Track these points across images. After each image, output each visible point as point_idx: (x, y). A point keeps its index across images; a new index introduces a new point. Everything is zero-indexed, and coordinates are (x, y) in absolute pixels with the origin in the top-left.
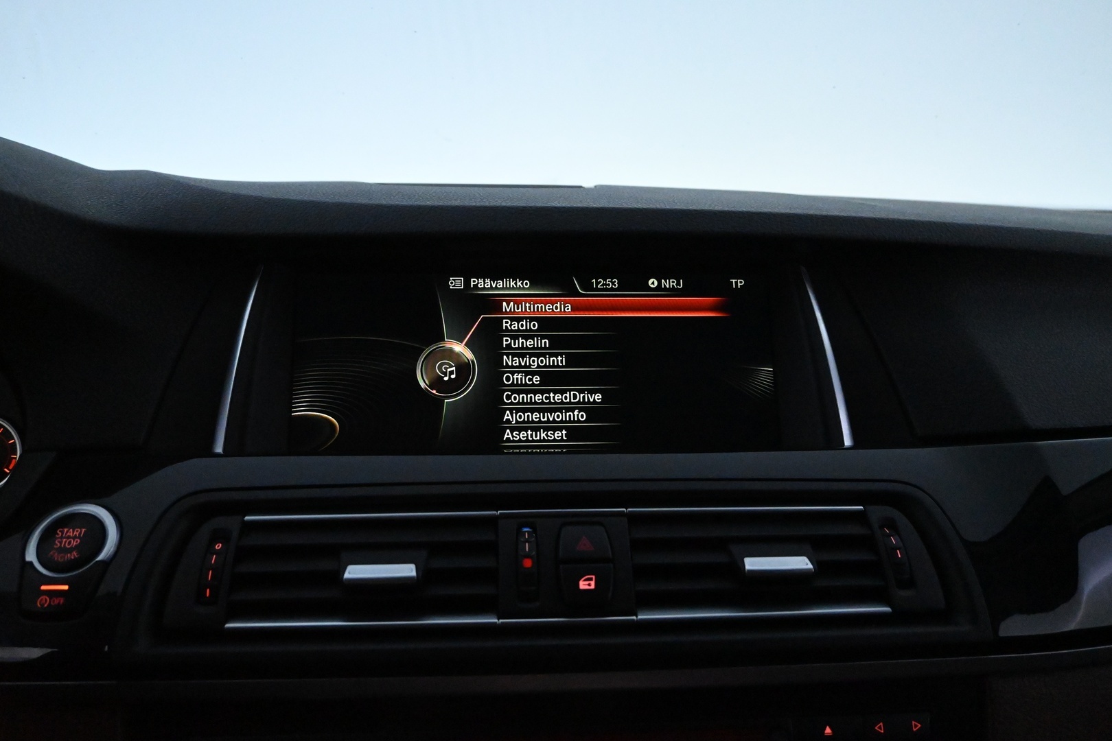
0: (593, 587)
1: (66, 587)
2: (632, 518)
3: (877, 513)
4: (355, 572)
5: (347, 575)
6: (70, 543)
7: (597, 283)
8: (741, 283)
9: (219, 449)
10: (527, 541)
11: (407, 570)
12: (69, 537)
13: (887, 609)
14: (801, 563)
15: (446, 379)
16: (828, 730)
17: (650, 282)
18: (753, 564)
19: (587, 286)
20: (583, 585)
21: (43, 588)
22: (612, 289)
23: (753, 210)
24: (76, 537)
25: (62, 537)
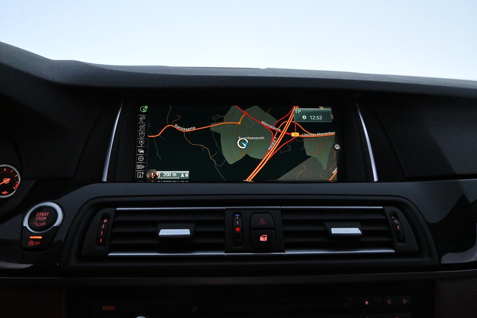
1: (41, 237)
2: (283, 211)
3: (389, 210)
4: (163, 232)
5: (160, 234)
6: (42, 219)
9: (105, 179)
10: (237, 220)
11: (186, 232)
12: (42, 216)
13: (393, 251)
14: (356, 231)
16: (367, 303)
18: (335, 231)
21: (31, 237)
24: (44, 216)
25: (39, 216)
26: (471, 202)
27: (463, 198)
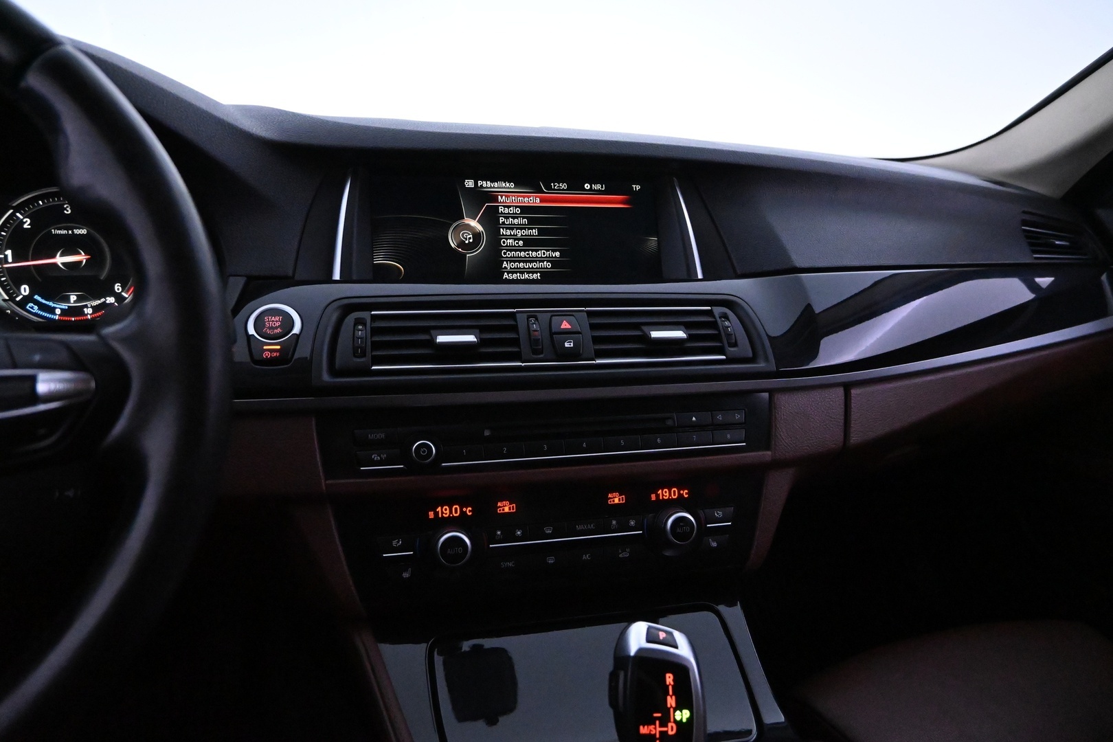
0: (572, 346)
1: (278, 347)
2: (590, 314)
3: (718, 310)
4: (442, 339)
5: (438, 341)
6: (274, 324)
7: (555, 186)
8: (638, 187)
9: (337, 276)
10: (533, 324)
11: (471, 338)
12: (273, 321)
13: (724, 357)
14: (679, 334)
15: (467, 242)
16: (694, 419)
17: (586, 185)
18: (655, 334)
19: (549, 188)
20: (567, 345)
21: (265, 347)
22: (563, 190)
23: (648, 142)
24: (277, 321)
25: (268, 321)
26: (817, 312)
27: (809, 307)
